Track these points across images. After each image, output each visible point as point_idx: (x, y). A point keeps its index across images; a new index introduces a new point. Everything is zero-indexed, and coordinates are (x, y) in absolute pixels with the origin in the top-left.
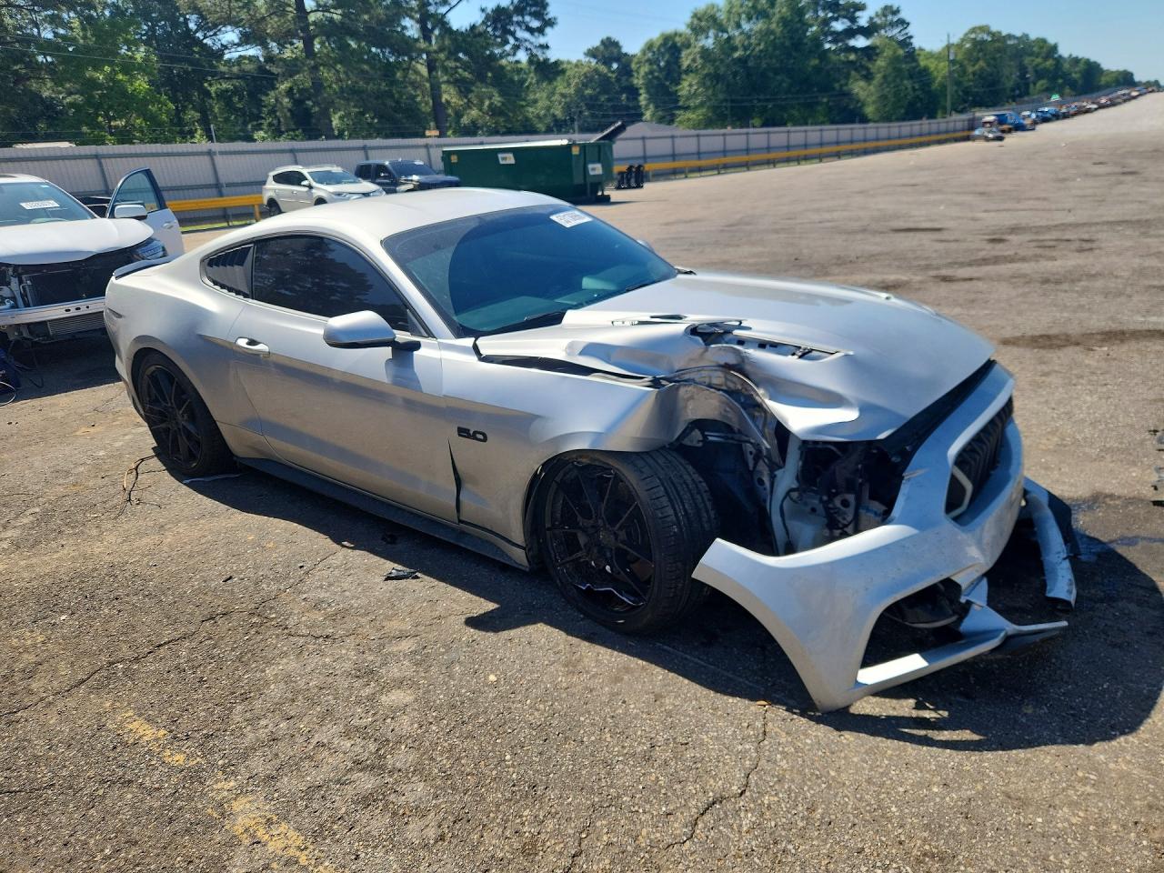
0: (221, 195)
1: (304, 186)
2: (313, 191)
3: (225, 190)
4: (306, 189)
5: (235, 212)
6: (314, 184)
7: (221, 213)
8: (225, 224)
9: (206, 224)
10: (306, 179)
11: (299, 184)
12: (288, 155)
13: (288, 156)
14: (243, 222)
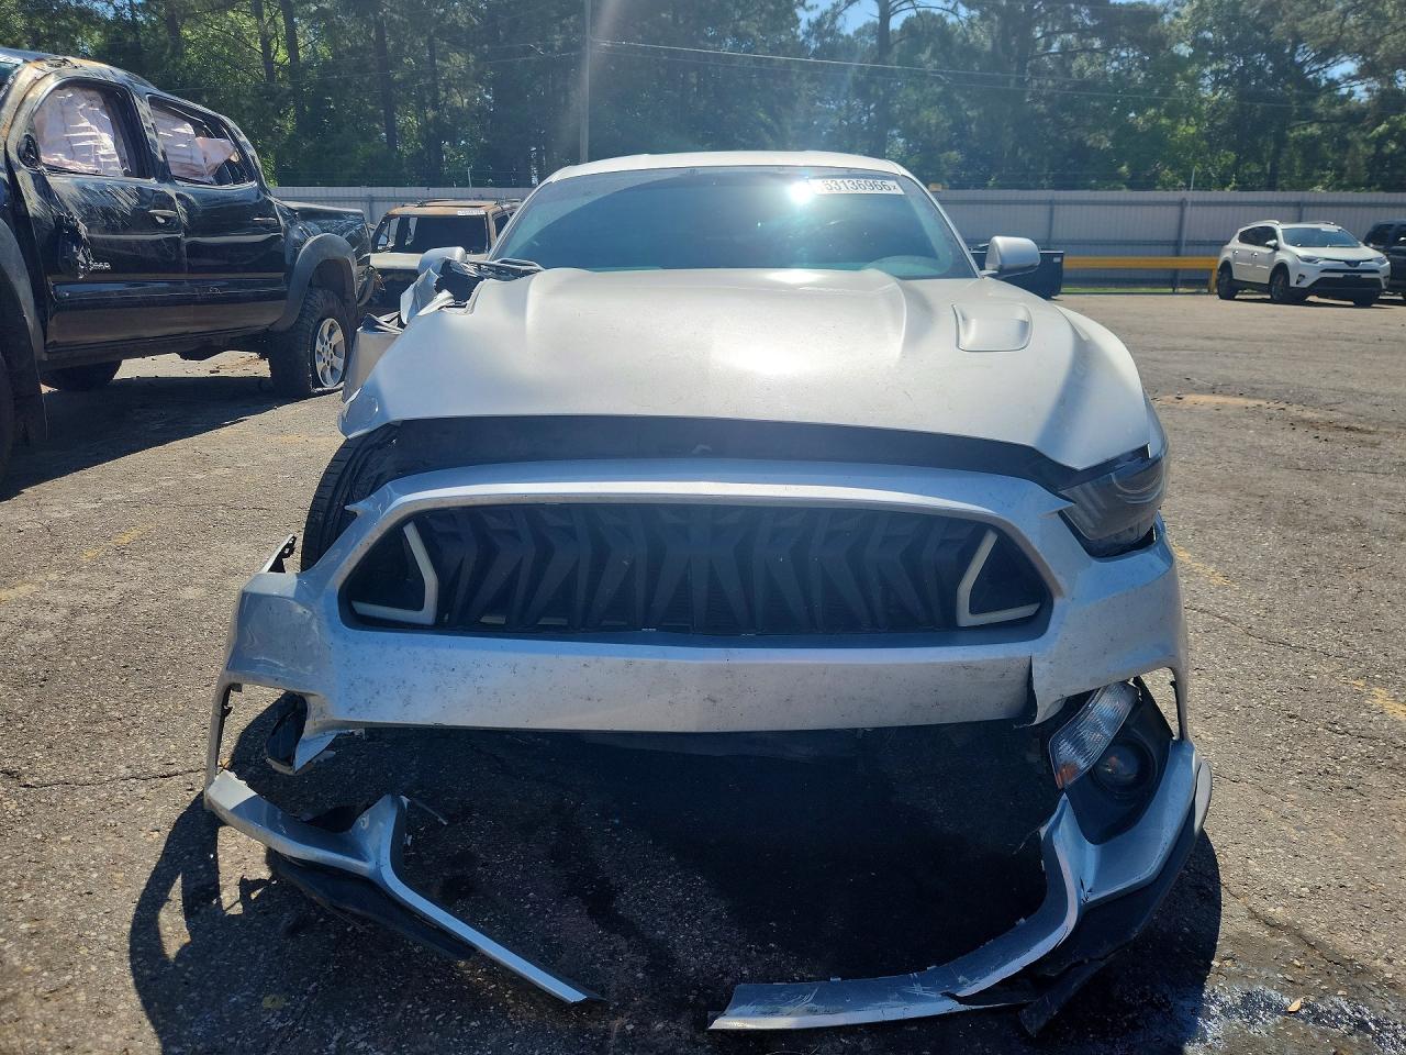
0: (1177, 254)
1: (1269, 246)
2: (1278, 253)
3: (1183, 249)
4: (1271, 251)
5: (1186, 277)
6: (1283, 244)
7: (1169, 276)
8: (1170, 290)
9: (1146, 287)
10: (1275, 237)
11: (1264, 245)
12: (1292, 209)
13: (1291, 211)
14: (1194, 291)
